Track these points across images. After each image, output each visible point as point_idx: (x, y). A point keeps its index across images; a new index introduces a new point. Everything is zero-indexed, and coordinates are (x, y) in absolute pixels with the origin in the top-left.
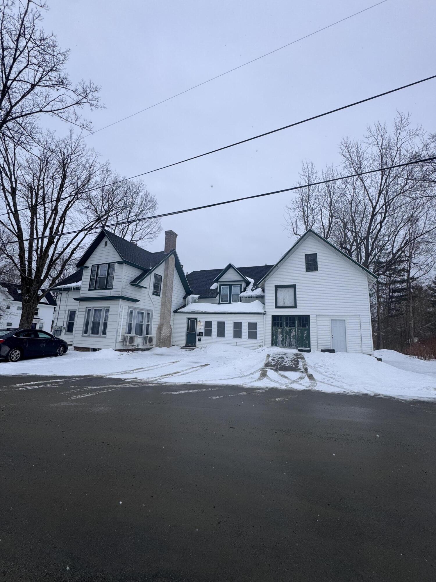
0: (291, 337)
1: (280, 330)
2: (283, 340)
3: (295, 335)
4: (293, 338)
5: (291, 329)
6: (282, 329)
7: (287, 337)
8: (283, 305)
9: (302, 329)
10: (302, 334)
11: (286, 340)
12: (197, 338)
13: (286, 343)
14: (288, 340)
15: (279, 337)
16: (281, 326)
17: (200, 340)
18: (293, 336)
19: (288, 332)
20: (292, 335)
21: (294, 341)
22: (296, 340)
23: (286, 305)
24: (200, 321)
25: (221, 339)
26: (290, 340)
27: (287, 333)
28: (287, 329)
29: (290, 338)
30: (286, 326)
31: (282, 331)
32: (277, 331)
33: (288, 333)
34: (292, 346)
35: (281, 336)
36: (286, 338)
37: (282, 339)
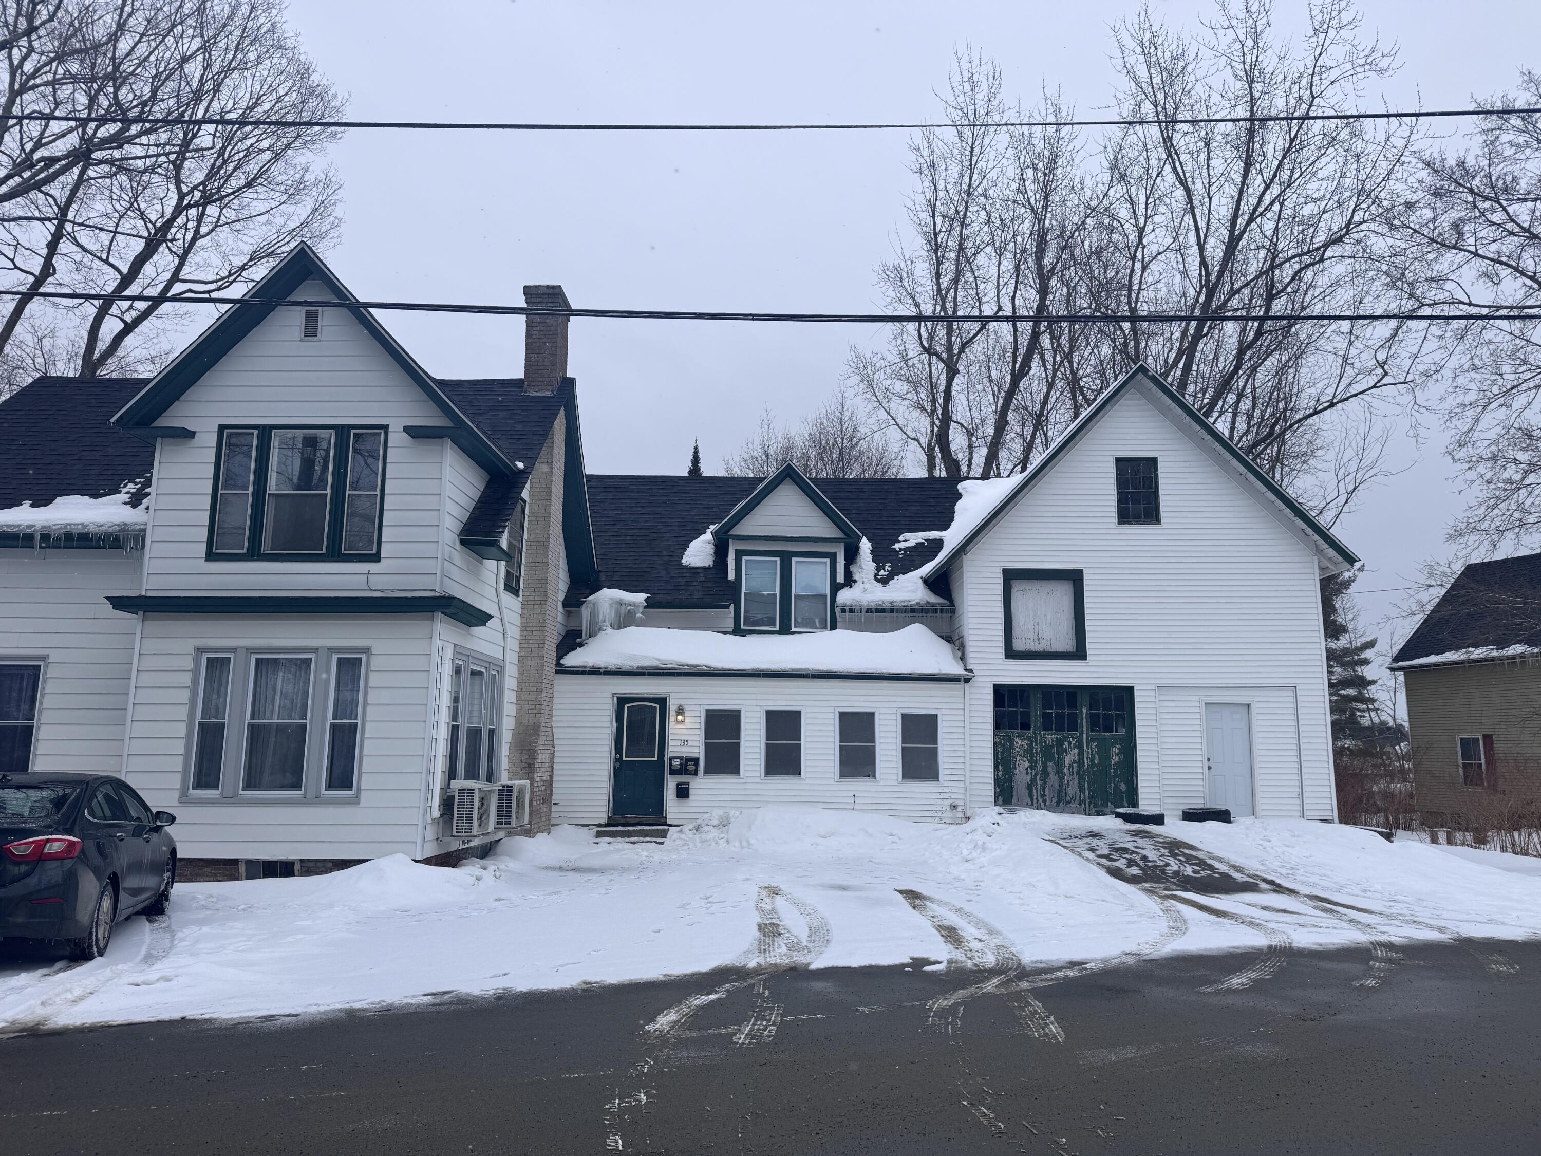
0: (1065, 770)
1: (1020, 743)
2: (1033, 780)
3: (1080, 763)
4: (1072, 774)
5: (1065, 739)
6: (1029, 738)
7: (1050, 769)
8: (1034, 647)
9: (1105, 739)
10: (1105, 755)
11: (1045, 783)
12: (671, 784)
13: (1047, 793)
14: (1053, 779)
15: (1017, 772)
16: (1026, 726)
17: (683, 793)
18: (1071, 766)
19: (1054, 750)
20: (1068, 760)
21: (1076, 782)
22: (1081, 778)
23: (1043, 646)
24: (680, 711)
25: (783, 784)
26: (1063, 779)
27: (1047, 754)
28: (1050, 738)
29: (1059, 772)
30: (1047, 727)
31: (1030, 745)
32: (1012, 747)
33: (1053, 754)
34: (1068, 802)
35: (1027, 764)
36: (1045, 774)
37: (1029, 778)
